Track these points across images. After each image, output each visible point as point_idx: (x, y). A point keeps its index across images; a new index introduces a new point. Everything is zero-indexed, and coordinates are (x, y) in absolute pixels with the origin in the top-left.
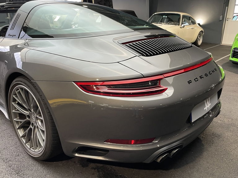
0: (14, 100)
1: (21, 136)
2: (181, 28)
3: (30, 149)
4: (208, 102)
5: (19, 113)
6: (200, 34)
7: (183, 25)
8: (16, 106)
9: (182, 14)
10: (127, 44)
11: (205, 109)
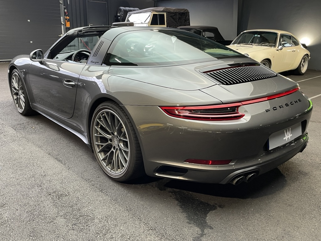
0: (98, 124)
1: (101, 159)
2: (278, 50)
3: (111, 171)
4: (288, 132)
5: (100, 137)
6: (304, 59)
7: (280, 47)
8: (99, 129)
9: (279, 32)
10: (208, 73)
11: (284, 139)
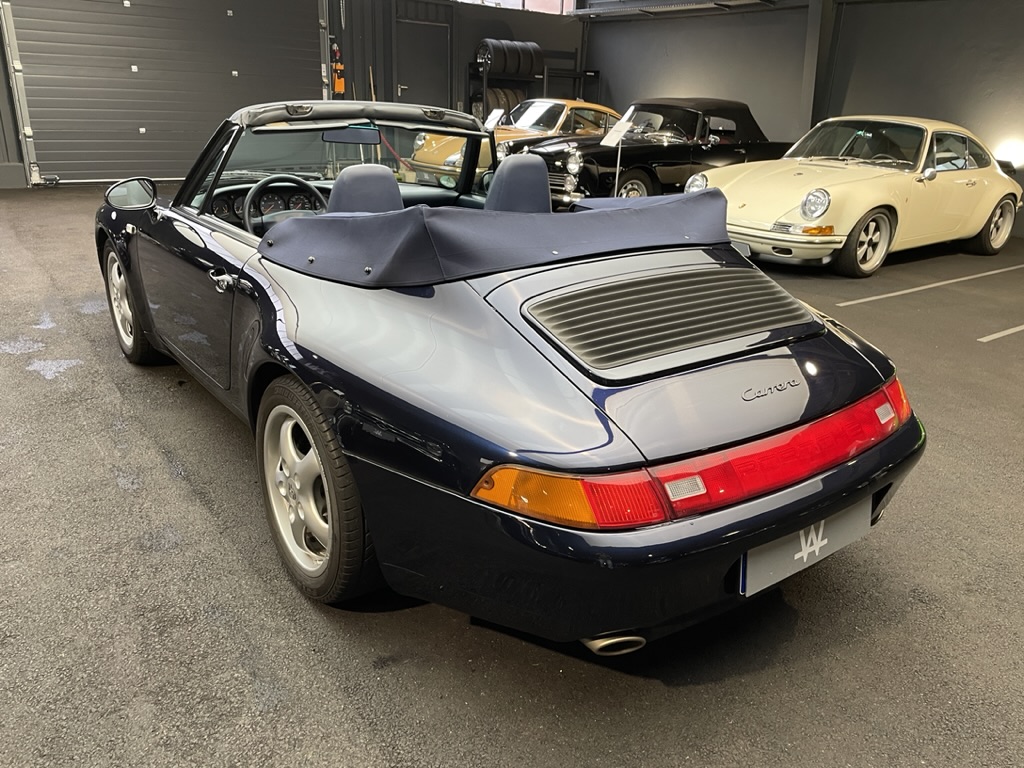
2: (921, 181)
6: (1001, 207)
7: (928, 172)
9: (931, 127)
